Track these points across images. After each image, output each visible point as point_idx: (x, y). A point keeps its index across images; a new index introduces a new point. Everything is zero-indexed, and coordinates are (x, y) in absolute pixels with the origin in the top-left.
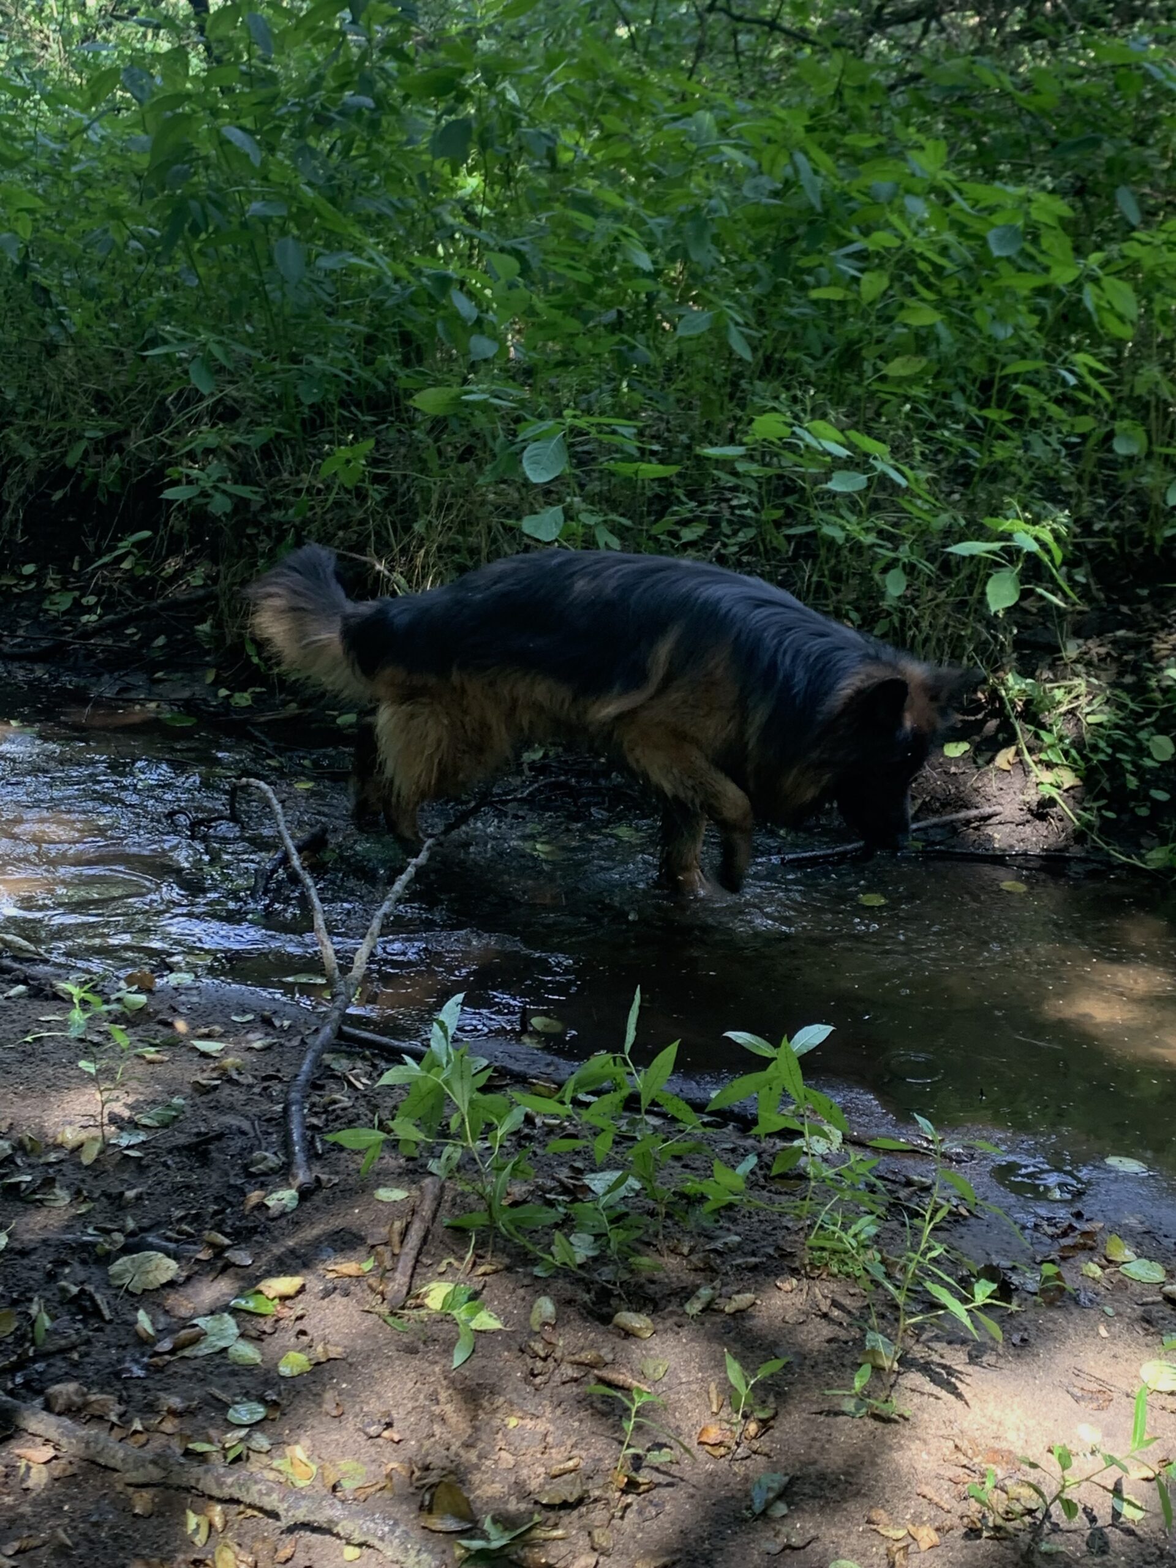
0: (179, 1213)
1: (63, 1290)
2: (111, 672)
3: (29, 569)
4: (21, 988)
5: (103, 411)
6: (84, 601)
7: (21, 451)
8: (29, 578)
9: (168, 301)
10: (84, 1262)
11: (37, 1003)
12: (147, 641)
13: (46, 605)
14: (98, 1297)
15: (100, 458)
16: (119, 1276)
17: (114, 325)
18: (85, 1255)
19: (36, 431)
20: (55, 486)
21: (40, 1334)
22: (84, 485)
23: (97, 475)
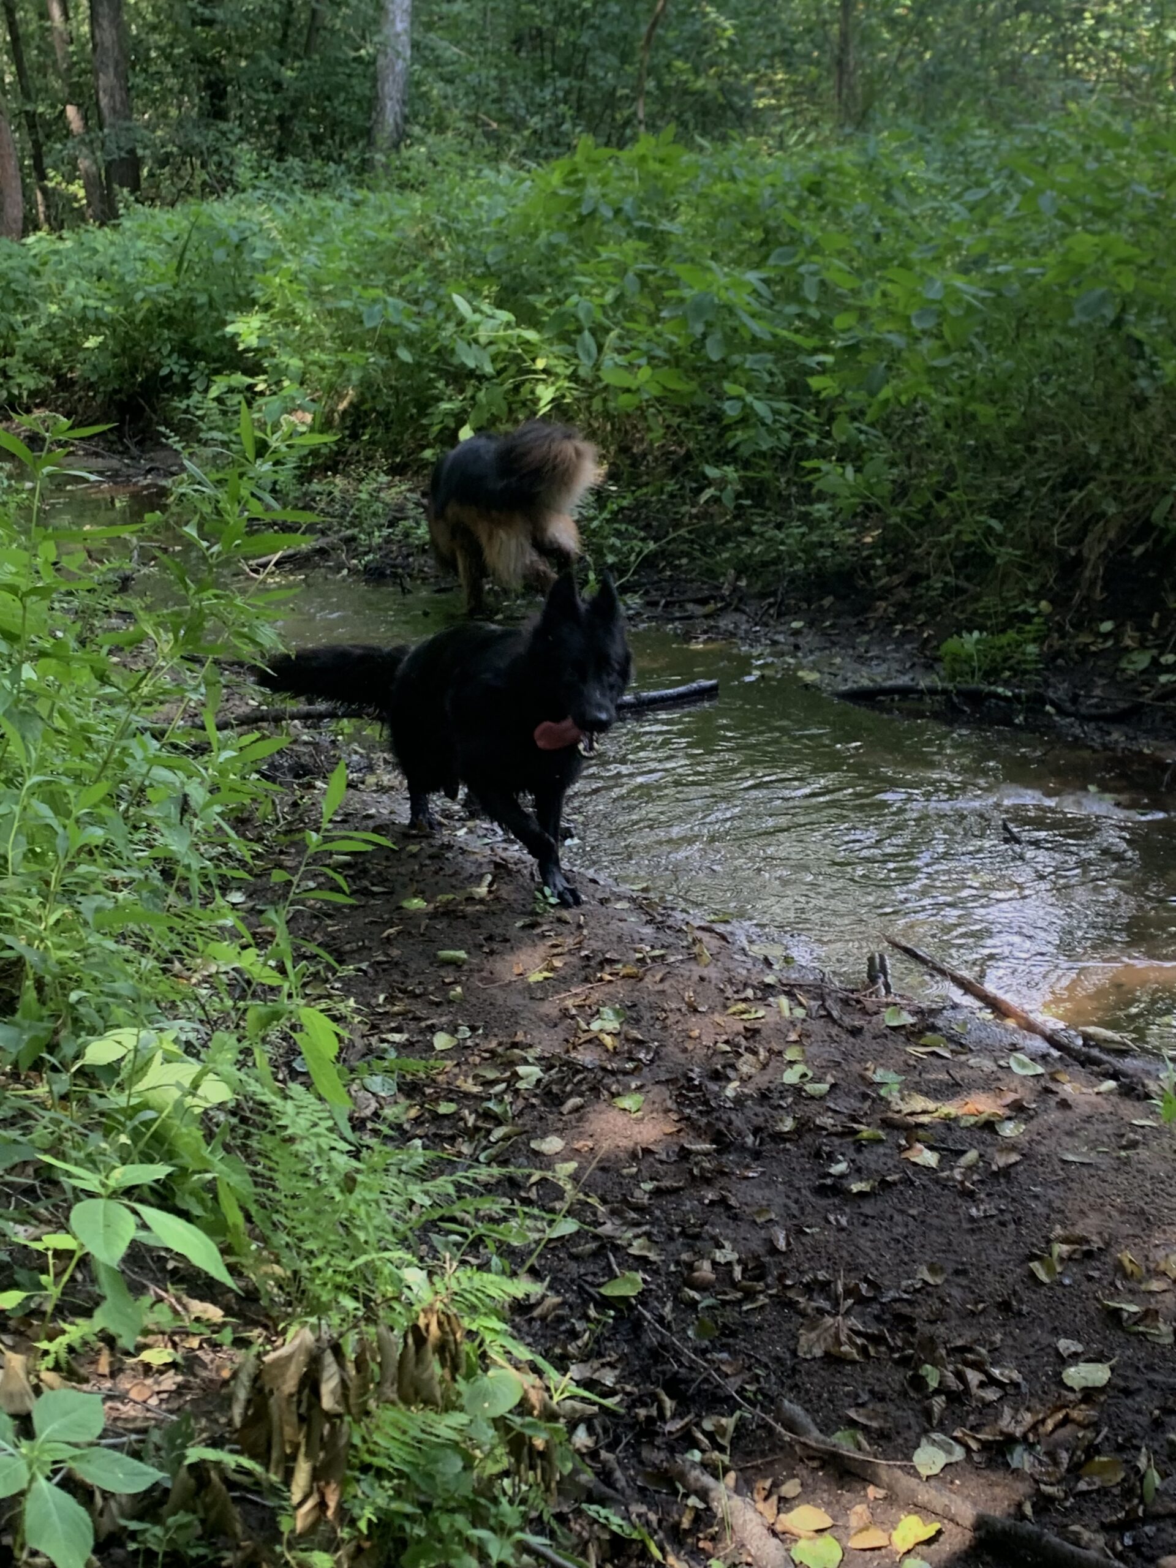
1: (1172, 1444)
3: (1107, 626)
4: (1111, 1084)
6: (1163, 660)
7: (1104, 506)
8: (1106, 636)
11: (1129, 1103)
13: (1123, 664)
19: (1119, 486)
20: (1137, 540)
21: (1150, 1495)
22: (1166, 540)
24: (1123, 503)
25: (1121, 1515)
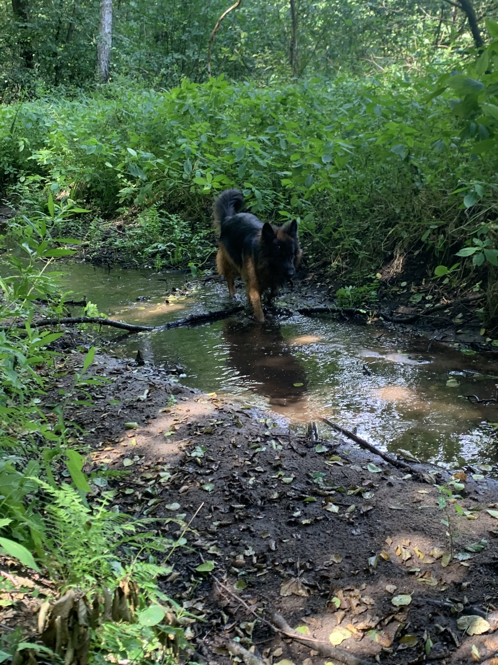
0: (488, 597)
1: (437, 628)
2: (439, 329)
3: (404, 284)
4: (409, 476)
5: (437, 216)
6: (427, 298)
7: (402, 234)
8: (404, 288)
9: (466, 168)
10: (445, 615)
11: (416, 483)
12: (453, 316)
13: (411, 300)
14: (453, 634)
15: (435, 236)
16: (462, 625)
17: (443, 180)
18: (446, 612)
19: (408, 226)
20: (416, 249)
21: (428, 650)
22: (428, 248)
23: (433, 244)
24: (410, 233)
25: (417, 659)
